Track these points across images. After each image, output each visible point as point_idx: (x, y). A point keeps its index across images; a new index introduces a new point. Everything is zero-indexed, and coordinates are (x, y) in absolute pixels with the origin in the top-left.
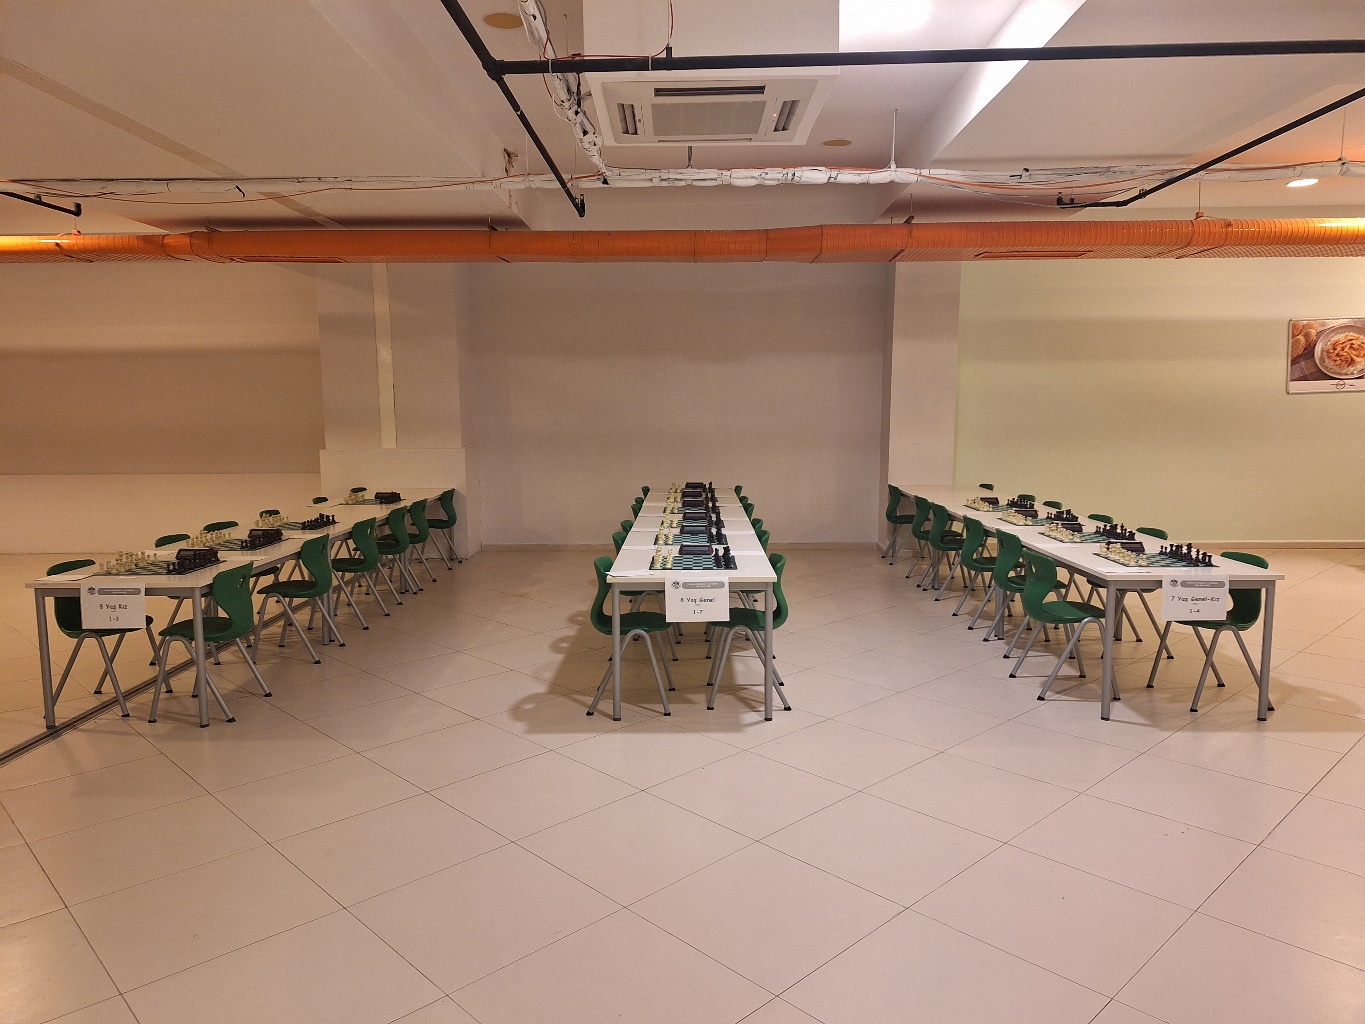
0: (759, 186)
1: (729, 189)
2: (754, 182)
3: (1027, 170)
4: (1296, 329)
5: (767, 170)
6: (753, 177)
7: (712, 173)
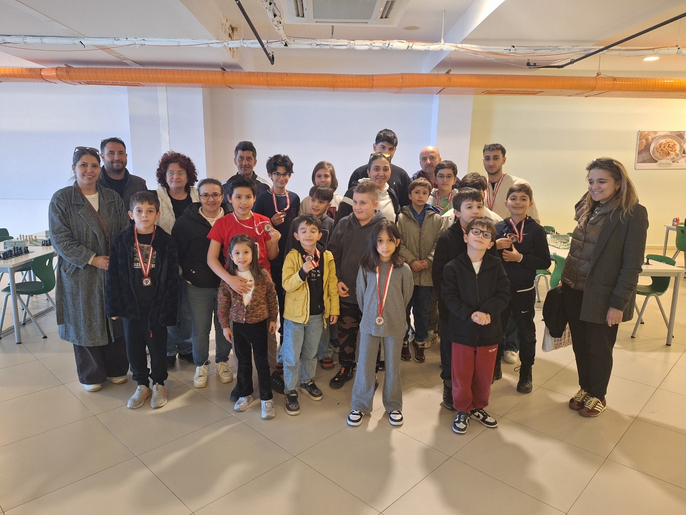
0: (370, 50)
1: (352, 50)
2: (367, 48)
3: (514, 47)
4: (642, 136)
5: (374, 41)
6: (367, 45)
7: (345, 42)
